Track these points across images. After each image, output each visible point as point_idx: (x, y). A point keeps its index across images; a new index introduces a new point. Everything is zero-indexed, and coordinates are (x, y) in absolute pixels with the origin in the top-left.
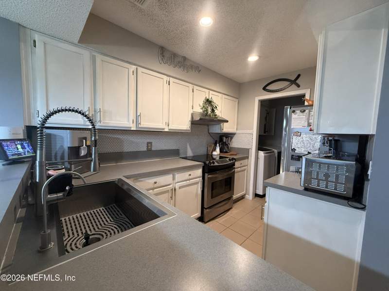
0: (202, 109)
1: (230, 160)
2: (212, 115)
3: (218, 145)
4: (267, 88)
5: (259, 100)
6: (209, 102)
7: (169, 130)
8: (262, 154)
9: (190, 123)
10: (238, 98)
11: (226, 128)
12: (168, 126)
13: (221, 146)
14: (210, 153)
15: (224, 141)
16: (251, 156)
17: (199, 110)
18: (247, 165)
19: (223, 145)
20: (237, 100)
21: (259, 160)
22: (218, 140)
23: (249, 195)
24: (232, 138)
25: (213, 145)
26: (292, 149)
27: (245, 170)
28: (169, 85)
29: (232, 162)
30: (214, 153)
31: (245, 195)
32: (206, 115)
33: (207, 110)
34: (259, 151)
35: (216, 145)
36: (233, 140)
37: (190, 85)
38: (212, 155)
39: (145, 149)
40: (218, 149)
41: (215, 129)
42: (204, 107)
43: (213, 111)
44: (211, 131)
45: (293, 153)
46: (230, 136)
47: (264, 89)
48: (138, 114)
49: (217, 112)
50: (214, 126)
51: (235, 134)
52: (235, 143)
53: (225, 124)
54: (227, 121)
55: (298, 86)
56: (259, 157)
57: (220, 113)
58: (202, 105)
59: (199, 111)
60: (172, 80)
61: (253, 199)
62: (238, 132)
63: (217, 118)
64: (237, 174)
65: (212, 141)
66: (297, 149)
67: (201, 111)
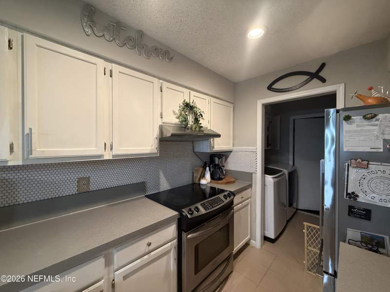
0: (178, 118)
1: (225, 197)
2: (194, 127)
3: (208, 168)
4: (273, 87)
5: (263, 104)
6: (188, 107)
7: (113, 156)
8: (270, 179)
9: (157, 141)
10: (233, 103)
11: (218, 145)
12: (112, 149)
13: (211, 171)
14: (197, 181)
15: (217, 163)
16: (256, 184)
17: (172, 119)
18: (250, 197)
19: (215, 168)
20: (232, 106)
21: (266, 187)
22: (208, 160)
23: (255, 241)
24: (227, 158)
25: (201, 169)
26: (348, 194)
27: (247, 205)
28: (111, 76)
29: (228, 199)
30: (203, 182)
31: (250, 240)
32: (186, 127)
33: (186, 120)
34: (266, 175)
35: (205, 169)
36: (229, 160)
37: (155, 80)
38: (199, 184)
39: (74, 191)
40: (208, 176)
41: (203, 148)
42: (181, 114)
43: (196, 120)
44: (196, 150)
45: (352, 203)
46: (223, 155)
47: (270, 88)
48: (27, 131)
49: (203, 123)
50: (201, 142)
51: (231, 152)
52: (232, 165)
53: (216, 139)
54: (219, 136)
55: (323, 80)
56: (266, 184)
57: (207, 123)
58: (177, 112)
59: (174, 122)
60: (116, 68)
61: (261, 247)
62: (235, 149)
63: (203, 131)
64: (238, 213)
65: (200, 163)
66: (361, 195)
67: (177, 121)
